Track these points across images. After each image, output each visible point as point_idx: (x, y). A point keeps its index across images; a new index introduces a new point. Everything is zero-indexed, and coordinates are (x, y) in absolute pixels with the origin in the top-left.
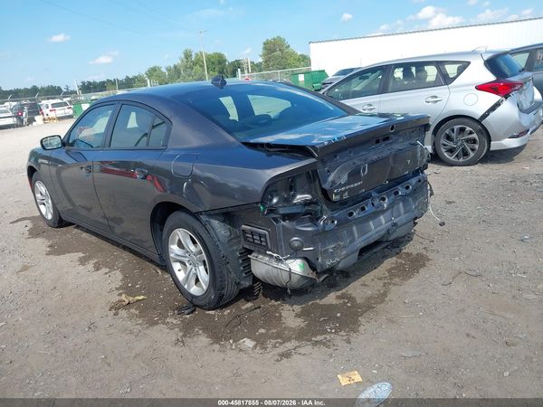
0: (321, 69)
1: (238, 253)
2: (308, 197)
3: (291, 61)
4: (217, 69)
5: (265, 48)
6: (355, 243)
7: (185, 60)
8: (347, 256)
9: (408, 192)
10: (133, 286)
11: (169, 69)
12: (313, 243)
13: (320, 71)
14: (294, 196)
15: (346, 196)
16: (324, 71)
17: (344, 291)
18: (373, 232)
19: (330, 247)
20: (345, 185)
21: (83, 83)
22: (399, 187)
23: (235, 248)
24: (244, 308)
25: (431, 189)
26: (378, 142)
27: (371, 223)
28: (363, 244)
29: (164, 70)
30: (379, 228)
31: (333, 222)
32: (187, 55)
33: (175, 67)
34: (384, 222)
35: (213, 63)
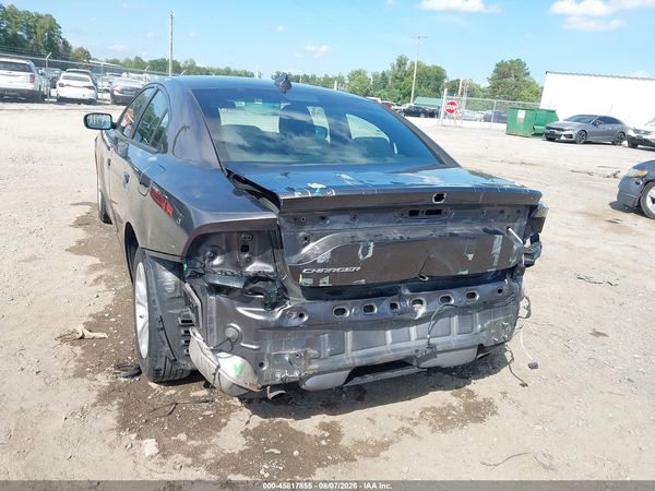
0: (552, 108)
1: (180, 320)
2: (270, 269)
3: (525, 92)
4: (432, 85)
5: (496, 71)
6: (343, 356)
7: (397, 68)
8: (320, 373)
9: (470, 302)
10: (109, 318)
11: (375, 77)
12: (257, 339)
13: (548, 111)
14: (249, 262)
15: (325, 282)
16: (554, 112)
17: (337, 418)
18: (389, 347)
19: (288, 353)
20: (324, 265)
21: (278, 73)
22: (454, 291)
23: (177, 311)
24: (192, 394)
25: (528, 308)
26: (414, 213)
27: (389, 333)
28: (358, 362)
29: (369, 76)
30: (403, 345)
31: (301, 316)
32: (401, 63)
33: (383, 74)
34: (413, 337)
35: (428, 78)
